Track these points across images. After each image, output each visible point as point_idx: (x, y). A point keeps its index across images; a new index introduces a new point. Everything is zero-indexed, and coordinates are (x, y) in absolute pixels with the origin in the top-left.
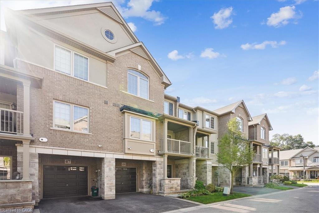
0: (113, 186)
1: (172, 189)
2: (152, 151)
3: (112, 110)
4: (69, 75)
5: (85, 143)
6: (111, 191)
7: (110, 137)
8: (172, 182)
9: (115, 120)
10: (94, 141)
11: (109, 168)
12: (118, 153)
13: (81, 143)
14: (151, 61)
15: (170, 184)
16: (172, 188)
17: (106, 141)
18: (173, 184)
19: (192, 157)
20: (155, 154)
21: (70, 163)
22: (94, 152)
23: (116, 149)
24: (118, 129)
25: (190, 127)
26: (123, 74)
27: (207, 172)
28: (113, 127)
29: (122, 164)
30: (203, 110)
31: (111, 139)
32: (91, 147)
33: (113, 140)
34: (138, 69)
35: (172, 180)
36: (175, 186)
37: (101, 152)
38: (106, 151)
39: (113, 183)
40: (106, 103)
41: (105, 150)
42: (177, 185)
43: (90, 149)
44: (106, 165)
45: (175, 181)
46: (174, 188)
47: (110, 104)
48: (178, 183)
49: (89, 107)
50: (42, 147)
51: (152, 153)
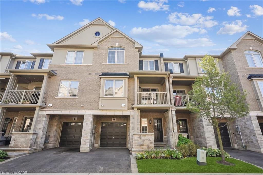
0: (88, 140)
1: (142, 147)
2: (123, 106)
3: (94, 78)
4: (72, 64)
5: (73, 105)
6: (86, 144)
7: (90, 98)
8: (143, 138)
9: (95, 84)
10: (79, 102)
12: (95, 110)
13: (71, 105)
14: (125, 37)
15: (140, 140)
16: (143, 145)
17: (87, 102)
18: (144, 141)
19: (169, 108)
20: (126, 108)
21: (76, 120)
23: (94, 107)
24: (97, 91)
25: (165, 77)
26: (104, 53)
27: (204, 126)
28: (93, 91)
29: (113, 119)
30: (194, 57)
31: (91, 99)
32: (76, 107)
33: (92, 100)
34: (116, 46)
35: (143, 136)
36: (147, 143)
37: (82, 110)
39: (88, 137)
40: (90, 74)
41: (85, 108)
42: (150, 143)
43: (75, 109)
44: (84, 121)
45: (146, 137)
46: (146, 146)
47: (93, 74)
48: (151, 140)
49: (79, 80)
50: (49, 110)
51: (124, 108)
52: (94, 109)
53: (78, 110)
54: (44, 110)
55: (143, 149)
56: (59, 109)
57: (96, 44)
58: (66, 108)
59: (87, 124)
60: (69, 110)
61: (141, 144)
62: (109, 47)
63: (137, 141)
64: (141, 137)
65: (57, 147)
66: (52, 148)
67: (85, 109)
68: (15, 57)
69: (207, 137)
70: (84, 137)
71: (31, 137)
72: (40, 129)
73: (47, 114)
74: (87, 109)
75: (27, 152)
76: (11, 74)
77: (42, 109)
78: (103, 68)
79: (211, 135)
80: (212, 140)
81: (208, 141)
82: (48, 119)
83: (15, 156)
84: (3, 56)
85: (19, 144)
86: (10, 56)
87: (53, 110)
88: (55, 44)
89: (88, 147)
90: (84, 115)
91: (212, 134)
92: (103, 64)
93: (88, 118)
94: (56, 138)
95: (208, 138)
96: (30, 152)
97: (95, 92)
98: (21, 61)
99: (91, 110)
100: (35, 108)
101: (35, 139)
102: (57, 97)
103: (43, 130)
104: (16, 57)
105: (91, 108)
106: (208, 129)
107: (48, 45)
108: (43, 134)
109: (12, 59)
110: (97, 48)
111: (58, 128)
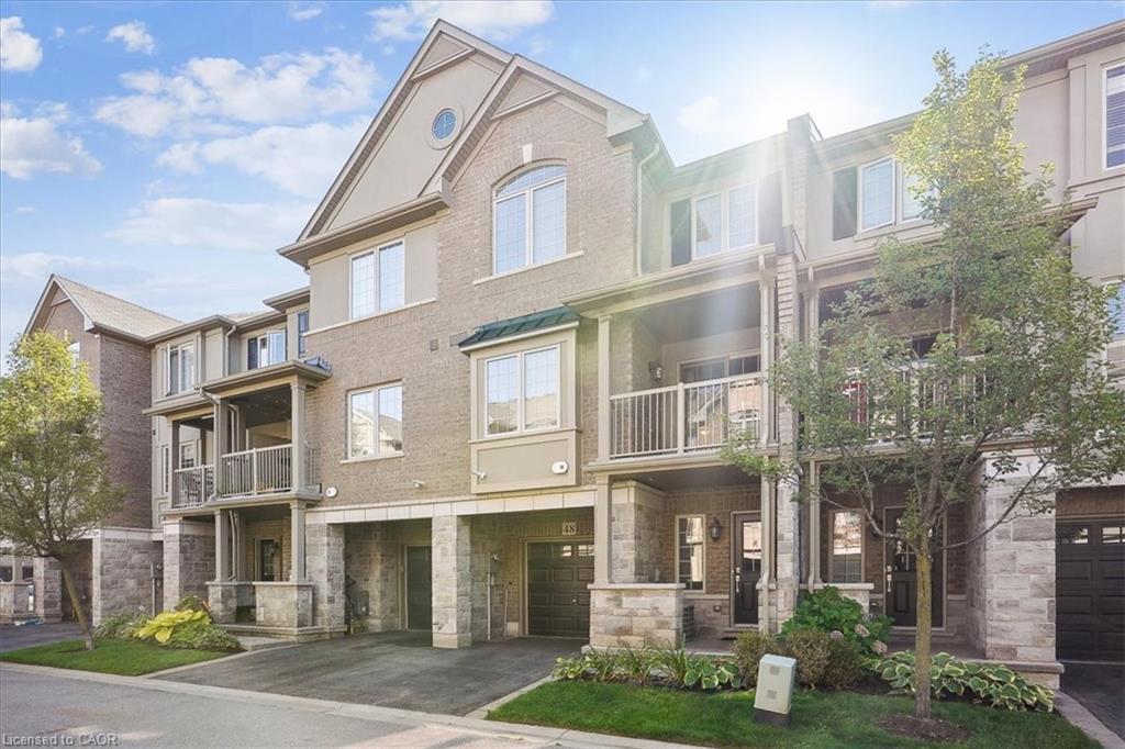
1: (624, 638)
2: (559, 470)
3: (449, 362)
6: (447, 622)
7: (444, 451)
8: (627, 602)
10: (411, 472)
11: (442, 549)
13: (387, 484)
14: (561, 92)
15: (616, 611)
16: (627, 631)
17: (436, 466)
18: (631, 614)
20: (572, 479)
22: (410, 505)
23: (459, 485)
25: (757, 283)
26: (477, 223)
28: (452, 417)
29: (564, 527)
34: (524, 166)
35: (629, 595)
36: (645, 623)
37: (422, 502)
38: (434, 495)
40: (434, 347)
41: (433, 492)
42: (658, 622)
43: (402, 499)
44: (434, 541)
45: (643, 598)
46: (638, 635)
47: (444, 343)
48: (661, 610)
49: (400, 380)
50: (330, 508)
51: (561, 477)
52: (459, 495)
53: (413, 502)
54: (319, 509)
55: (626, 644)
56: (359, 503)
57: (436, 187)
58: (375, 498)
59: (444, 553)
60: (386, 504)
61: (620, 628)
62: (495, 184)
63: (605, 613)
64: (621, 600)
65: (400, 628)
66: (379, 630)
67: (431, 498)
68: (234, 328)
69: (995, 605)
70: (439, 598)
71: (294, 596)
72: (321, 571)
73: (329, 524)
74: (437, 497)
75: (294, 639)
76: (215, 397)
77: (309, 506)
78: (476, 302)
79: (1028, 591)
80: (1026, 620)
81: (994, 624)
82: (341, 540)
83: (255, 648)
84: (208, 334)
85: (275, 615)
86: (221, 329)
87: (342, 507)
88: (305, 241)
89: (455, 630)
90: (430, 520)
91: (1034, 585)
92: (474, 283)
93: (444, 530)
94: (392, 600)
95: (1000, 605)
96: (302, 639)
97: (458, 424)
98: (256, 339)
99: (450, 499)
100: (289, 505)
101: (310, 602)
102: (345, 462)
103: (330, 574)
104: (237, 327)
105: (449, 491)
106: (1013, 558)
107: (283, 254)
108: (334, 587)
109: (229, 337)
110: (441, 206)
111: (392, 568)
